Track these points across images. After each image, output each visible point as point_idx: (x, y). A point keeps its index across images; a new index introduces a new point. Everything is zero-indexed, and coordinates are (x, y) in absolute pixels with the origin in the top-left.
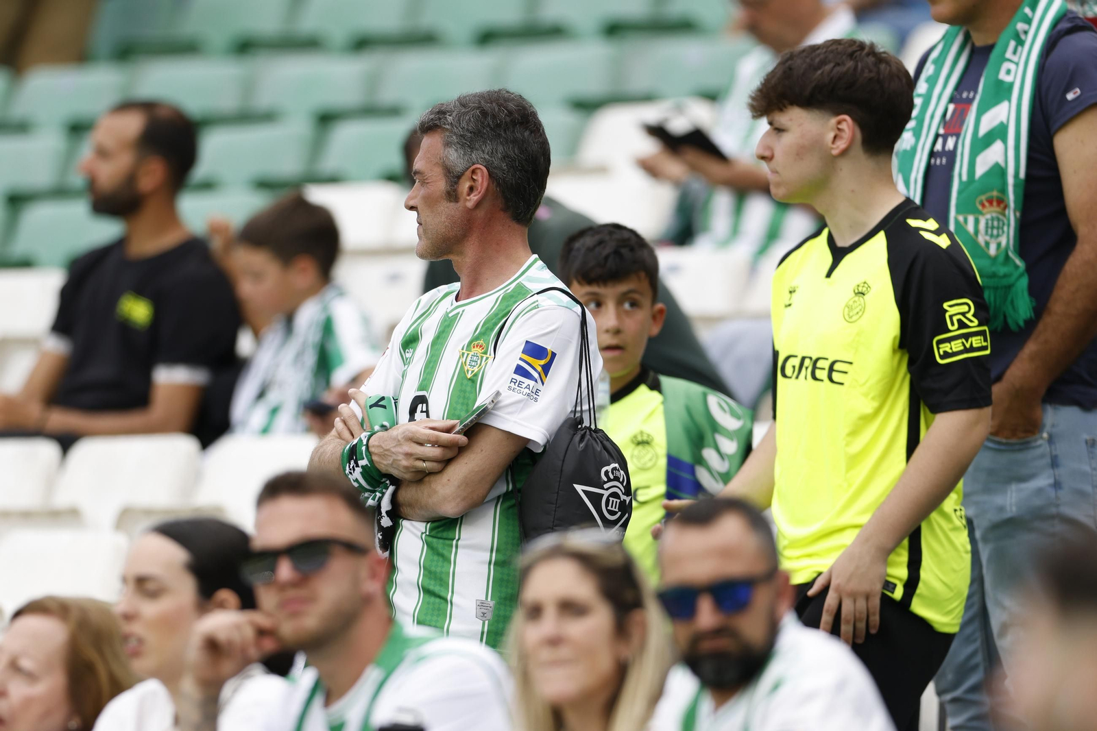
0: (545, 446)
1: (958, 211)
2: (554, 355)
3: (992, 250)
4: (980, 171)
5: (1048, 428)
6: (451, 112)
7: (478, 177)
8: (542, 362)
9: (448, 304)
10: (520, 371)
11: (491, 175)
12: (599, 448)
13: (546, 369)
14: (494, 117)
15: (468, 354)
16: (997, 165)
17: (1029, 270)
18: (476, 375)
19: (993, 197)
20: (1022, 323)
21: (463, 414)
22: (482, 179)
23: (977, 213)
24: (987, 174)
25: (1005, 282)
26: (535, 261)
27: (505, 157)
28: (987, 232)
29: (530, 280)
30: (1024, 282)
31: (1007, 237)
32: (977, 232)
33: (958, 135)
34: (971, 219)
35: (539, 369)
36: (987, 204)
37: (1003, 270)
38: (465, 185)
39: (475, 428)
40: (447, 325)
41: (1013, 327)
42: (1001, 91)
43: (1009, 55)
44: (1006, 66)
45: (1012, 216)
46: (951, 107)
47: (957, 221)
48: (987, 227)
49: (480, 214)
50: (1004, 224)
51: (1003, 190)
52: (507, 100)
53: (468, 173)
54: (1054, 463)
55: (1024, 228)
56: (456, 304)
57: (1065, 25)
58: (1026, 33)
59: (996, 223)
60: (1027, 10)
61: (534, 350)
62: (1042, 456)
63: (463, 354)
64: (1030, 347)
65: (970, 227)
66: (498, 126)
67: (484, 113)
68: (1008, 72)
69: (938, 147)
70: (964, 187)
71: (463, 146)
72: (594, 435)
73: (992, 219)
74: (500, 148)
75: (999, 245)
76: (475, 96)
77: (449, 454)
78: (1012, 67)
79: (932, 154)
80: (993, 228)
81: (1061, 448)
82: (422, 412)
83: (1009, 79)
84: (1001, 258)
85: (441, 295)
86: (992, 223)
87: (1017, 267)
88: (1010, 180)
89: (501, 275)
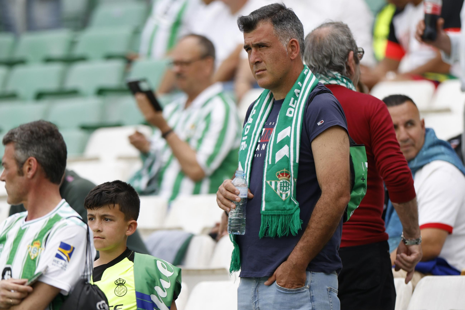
0: (69, 292)
1: (267, 179)
2: (74, 248)
3: (284, 198)
4: (277, 159)
5: (309, 283)
6: (16, 133)
7: (32, 163)
8: (69, 252)
9: (21, 223)
10: (58, 256)
11: (38, 161)
12: (96, 293)
13: (70, 255)
14: (37, 133)
15: (32, 248)
16: (285, 156)
17: (300, 206)
18: (36, 258)
19: (284, 171)
20: (297, 232)
21: (29, 277)
22: (34, 164)
23: (276, 180)
24: (281, 161)
25: (289, 212)
26: (64, 203)
27: (44, 152)
28: (281, 188)
29: (62, 212)
30: (298, 212)
31: (290, 191)
32: (276, 189)
33: (267, 143)
34: (273, 182)
35: (67, 255)
36: (281, 176)
37: (289, 207)
38: (26, 168)
39: (36, 284)
40: (21, 233)
41: (293, 234)
42: (287, 122)
43: (291, 104)
44: (290, 109)
45: (293, 181)
46: (264, 129)
47: (267, 184)
48: (281, 186)
49: (35, 181)
50: (289, 185)
51: (288, 169)
52: (43, 125)
53: (27, 162)
54: (312, 300)
55: (298, 187)
56: (25, 223)
57: (317, 90)
58: (299, 94)
59: (285, 185)
60: (299, 83)
61: (65, 246)
62: (306, 296)
63: (29, 247)
64: (301, 244)
65: (273, 187)
66: (39, 138)
67: (32, 132)
68: (290, 112)
69: (258, 148)
70: (270, 167)
71: (23, 149)
72: (93, 287)
73: (283, 183)
74: (41, 148)
75: (287, 194)
76: (28, 124)
77: (23, 296)
78: (292, 110)
79: (255, 152)
80: (284, 186)
81: (315, 292)
82: (8, 275)
83: (291, 116)
84: (288, 201)
85: (17, 218)
86: (284, 184)
87: (295, 205)
88: (292, 164)
89: (48, 210)
